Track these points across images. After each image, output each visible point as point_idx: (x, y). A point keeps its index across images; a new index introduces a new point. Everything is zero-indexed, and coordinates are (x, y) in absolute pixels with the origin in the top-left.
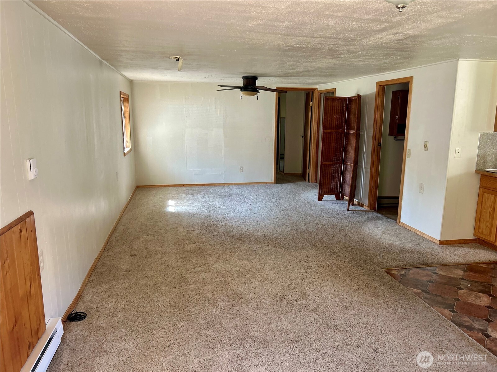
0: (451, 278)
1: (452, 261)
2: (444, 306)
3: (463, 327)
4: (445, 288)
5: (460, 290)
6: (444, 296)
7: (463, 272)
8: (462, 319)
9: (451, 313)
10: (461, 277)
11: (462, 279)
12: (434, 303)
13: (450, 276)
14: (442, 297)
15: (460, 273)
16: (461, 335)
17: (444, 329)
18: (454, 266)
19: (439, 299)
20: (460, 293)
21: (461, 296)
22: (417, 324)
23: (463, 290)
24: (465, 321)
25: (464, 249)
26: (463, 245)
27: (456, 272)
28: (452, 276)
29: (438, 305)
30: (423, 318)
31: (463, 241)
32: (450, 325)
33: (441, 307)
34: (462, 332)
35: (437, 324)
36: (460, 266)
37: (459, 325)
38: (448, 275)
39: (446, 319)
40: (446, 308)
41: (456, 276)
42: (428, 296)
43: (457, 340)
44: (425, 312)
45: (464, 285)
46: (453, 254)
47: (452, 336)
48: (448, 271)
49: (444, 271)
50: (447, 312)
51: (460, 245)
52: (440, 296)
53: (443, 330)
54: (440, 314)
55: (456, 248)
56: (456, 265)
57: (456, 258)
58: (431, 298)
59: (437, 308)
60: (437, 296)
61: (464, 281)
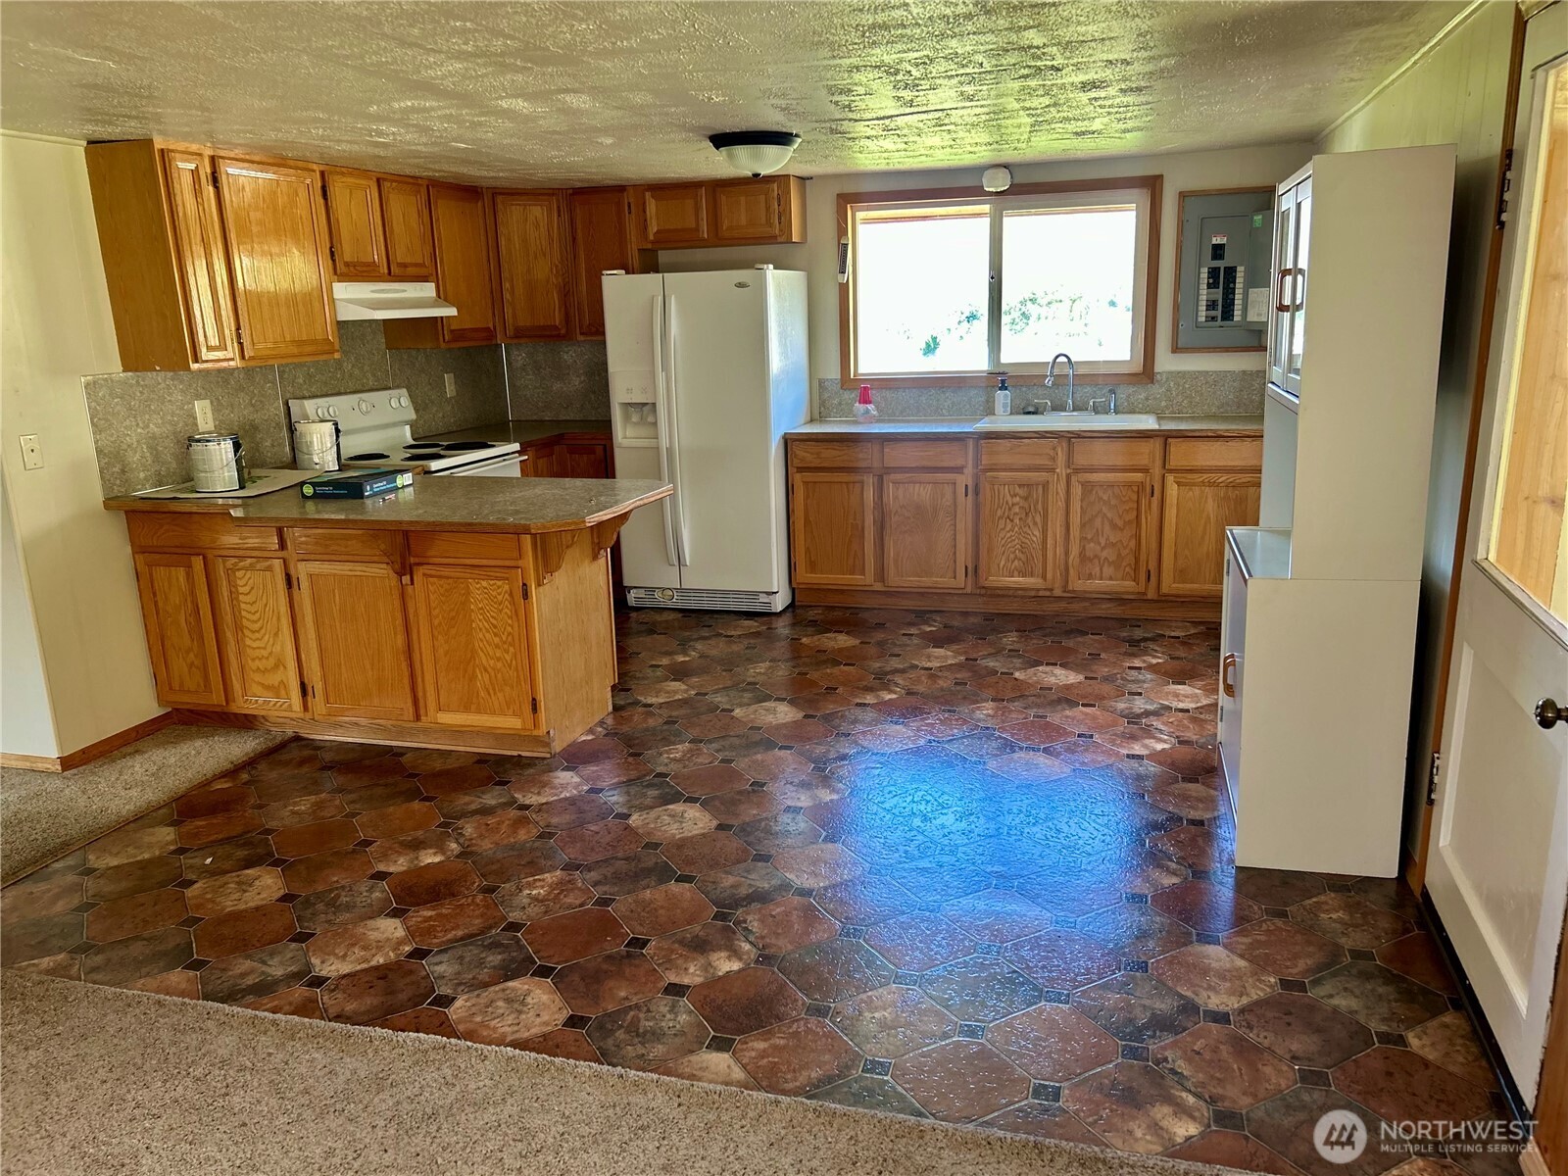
0: (143, 865)
1: (127, 807)
2: (161, 964)
3: (243, 997)
4: (143, 905)
5: (190, 890)
6: (146, 934)
7: (172, 828)
8: (230, 973)
9: (191, 973)
10: (172, 848)
11: (181, 851)
12: (122, 971)
13: (139, 858)
14: (145, 939)
15: (165, 836)
16: (250, 1022)
17: (194, 1036)
18: (140, 823)
19: (137, 949)
20: (194, 897)
21: (198, 906)
22: (102, 1074)
23: (196, 886)
24: (243, 975)
25: (146, 756)
26: (139, 745)
27: (153, 839)
28: (147, 856)
29: (144, 971)
30: (115, 1041)
31: (134, 735)
32: (208, 1013)
33: (156, 971)
34: (250, 1012)
35: (166, 1035)
36: (154, 814)
37: (230, 997)
38: (131, 860)
39: (187, 1000)
40: (169, 967)
41: (157, 853)
42: (98, 959)
43: (245, 1046)
44: (111, 1017)
45: (191, 867)
46: (119, 786)
47: (225, 1044)
48: (128, 846)
49: (115, 851)
50: (178, 977)
51: (129, 749)
52: (136, 938)
53: (192, 1039)
54: (162, 996)
55: (120, 763)
56: (142, 819)
57: (134, 793)
58: (109, 960)
59: (142, 981)
60: (124, 943)
61: (188, 854)
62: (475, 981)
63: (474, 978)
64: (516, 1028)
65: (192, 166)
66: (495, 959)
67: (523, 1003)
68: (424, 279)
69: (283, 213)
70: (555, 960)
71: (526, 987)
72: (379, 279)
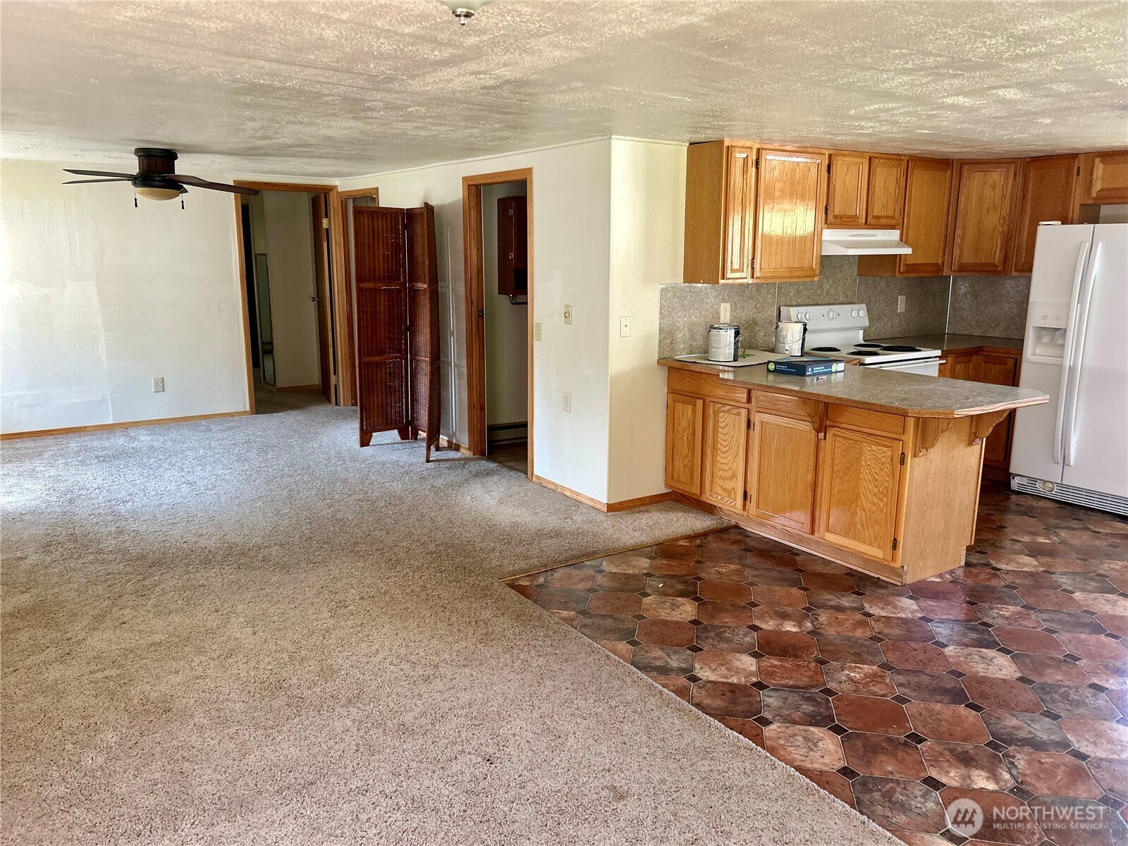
0: (628, 576)
1: (631, 541)
2: (617, 636)
3: (651, 671)
4: (619, 599)
5: (646, 599)
6: (615, 616)
7: (648, 561)
8: (649, 655)
9: (630, 647)
10: (645, 571)
11: (648, 575)
12: (598, 633)
13: (627, 572)
14: (614, 619)
15: (645, 563)
16: (648, 687)
17: (618, 682)
18: (635, 552)
19: (609, 623)
20: (646, 604)
21: (647, 610)
22: (568, 684)
23: (650, 598)
24: (655, 658)
25: (650, 515)
26: (648, 507)
27: (637, 563)
28: (631, 572)
29: (608, 636)
30: (580, 669)
31: (648, 501)
32: (629, 673)
33: (613, 638)
34: (650, 681)
35: (604, 676)
36: (643, 550)
37: (644, 668)
38: (623, 572)
39: (621, 660)
40: (620, 639)
41: (637, 572)
42: (589, 621)
43: (641, 699)
44: (583, 655)
45: (651, 586)
46: (631, 528)
47: (632, 693)
48: (623, 563)
49: (617, 564)
50: (623, 646)
51: (643, 508)
52: (611, 616)
53: (616, 684)
54: (610, 653)
55: (637, 515)
56: (636, 550)
57: (637, 534)
58: (593, 623)
59: (605, 641)
60: (604, 617)
61: (652, 578)
62: (789, 718)
63: (789, 715)
64: (804, 759)
65: (744, 156)
66: (808, 708)
67: (815, 744)
68: (893, 227)
69: (798, 183)
70: (849, 725)
71: (822, 735)
72: (858, 227)
